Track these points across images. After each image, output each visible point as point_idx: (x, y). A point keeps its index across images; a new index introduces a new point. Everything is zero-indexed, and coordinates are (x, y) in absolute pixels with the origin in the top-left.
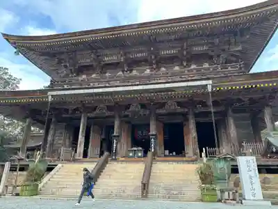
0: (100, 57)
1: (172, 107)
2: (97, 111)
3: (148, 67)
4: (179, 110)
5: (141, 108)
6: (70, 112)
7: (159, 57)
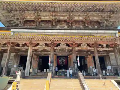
0: (39, 16)
1: (84, 47)
2: (39, 46)
3: (66, 25)
4: (89, 48)
5: (67, 46)
6: (21, 45)
7: (73, 20)
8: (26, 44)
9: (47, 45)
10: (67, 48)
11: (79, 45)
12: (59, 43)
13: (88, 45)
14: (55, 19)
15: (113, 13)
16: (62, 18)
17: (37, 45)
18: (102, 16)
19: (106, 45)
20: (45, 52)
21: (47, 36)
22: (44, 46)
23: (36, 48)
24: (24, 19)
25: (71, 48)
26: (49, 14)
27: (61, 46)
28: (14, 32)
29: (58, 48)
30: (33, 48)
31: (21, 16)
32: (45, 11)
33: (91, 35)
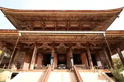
1: (79, 46)
2: (43, 46)
5: (65, 45)
7: (70, 27)
8: (32, 44)
10: (65, 47)
12: (58, 43)
13: (82, 45)
14: (57, 26)
15: (100, 21)
16: (62, 25)
17: (42, 44)
18: (91, 24)
19: (96, 45)
20: (48, 51)
21: (49, 37)
22: (47, 46)
23: (40, 47)
24: (34, 27)
25: (68, 47)
27: (60, 45)
28: (21, 33)
29: (58, 47)
30: (38, 47)
31: (31, 24)
32: (49, 21)
33: (83, 36)
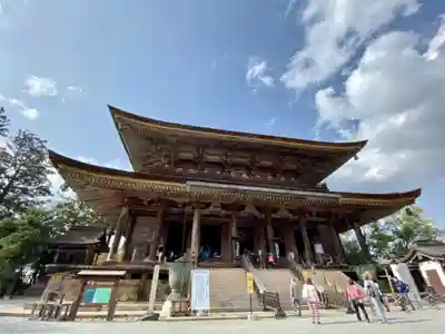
4: (292, 217)
5: (257, 210)
6: (179, 205)
9: (224, 207)
10: (257, 213)
11: (276, 210)
12: (243, 204)
19: (317, 213)
22: (219, 209)
26: (221, 152)
27: (247, 210)
28: (191, 186)
29: (242, 213)
